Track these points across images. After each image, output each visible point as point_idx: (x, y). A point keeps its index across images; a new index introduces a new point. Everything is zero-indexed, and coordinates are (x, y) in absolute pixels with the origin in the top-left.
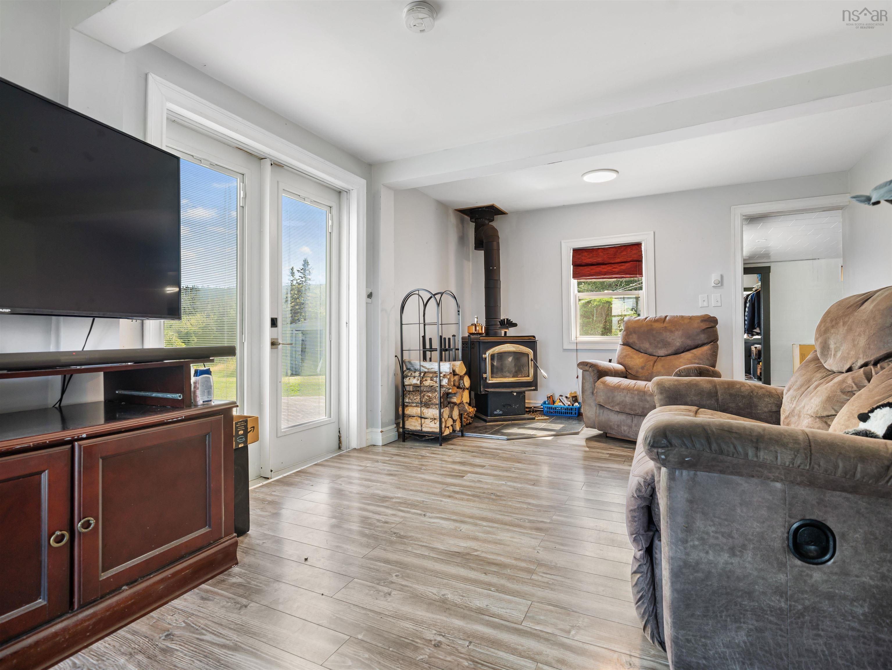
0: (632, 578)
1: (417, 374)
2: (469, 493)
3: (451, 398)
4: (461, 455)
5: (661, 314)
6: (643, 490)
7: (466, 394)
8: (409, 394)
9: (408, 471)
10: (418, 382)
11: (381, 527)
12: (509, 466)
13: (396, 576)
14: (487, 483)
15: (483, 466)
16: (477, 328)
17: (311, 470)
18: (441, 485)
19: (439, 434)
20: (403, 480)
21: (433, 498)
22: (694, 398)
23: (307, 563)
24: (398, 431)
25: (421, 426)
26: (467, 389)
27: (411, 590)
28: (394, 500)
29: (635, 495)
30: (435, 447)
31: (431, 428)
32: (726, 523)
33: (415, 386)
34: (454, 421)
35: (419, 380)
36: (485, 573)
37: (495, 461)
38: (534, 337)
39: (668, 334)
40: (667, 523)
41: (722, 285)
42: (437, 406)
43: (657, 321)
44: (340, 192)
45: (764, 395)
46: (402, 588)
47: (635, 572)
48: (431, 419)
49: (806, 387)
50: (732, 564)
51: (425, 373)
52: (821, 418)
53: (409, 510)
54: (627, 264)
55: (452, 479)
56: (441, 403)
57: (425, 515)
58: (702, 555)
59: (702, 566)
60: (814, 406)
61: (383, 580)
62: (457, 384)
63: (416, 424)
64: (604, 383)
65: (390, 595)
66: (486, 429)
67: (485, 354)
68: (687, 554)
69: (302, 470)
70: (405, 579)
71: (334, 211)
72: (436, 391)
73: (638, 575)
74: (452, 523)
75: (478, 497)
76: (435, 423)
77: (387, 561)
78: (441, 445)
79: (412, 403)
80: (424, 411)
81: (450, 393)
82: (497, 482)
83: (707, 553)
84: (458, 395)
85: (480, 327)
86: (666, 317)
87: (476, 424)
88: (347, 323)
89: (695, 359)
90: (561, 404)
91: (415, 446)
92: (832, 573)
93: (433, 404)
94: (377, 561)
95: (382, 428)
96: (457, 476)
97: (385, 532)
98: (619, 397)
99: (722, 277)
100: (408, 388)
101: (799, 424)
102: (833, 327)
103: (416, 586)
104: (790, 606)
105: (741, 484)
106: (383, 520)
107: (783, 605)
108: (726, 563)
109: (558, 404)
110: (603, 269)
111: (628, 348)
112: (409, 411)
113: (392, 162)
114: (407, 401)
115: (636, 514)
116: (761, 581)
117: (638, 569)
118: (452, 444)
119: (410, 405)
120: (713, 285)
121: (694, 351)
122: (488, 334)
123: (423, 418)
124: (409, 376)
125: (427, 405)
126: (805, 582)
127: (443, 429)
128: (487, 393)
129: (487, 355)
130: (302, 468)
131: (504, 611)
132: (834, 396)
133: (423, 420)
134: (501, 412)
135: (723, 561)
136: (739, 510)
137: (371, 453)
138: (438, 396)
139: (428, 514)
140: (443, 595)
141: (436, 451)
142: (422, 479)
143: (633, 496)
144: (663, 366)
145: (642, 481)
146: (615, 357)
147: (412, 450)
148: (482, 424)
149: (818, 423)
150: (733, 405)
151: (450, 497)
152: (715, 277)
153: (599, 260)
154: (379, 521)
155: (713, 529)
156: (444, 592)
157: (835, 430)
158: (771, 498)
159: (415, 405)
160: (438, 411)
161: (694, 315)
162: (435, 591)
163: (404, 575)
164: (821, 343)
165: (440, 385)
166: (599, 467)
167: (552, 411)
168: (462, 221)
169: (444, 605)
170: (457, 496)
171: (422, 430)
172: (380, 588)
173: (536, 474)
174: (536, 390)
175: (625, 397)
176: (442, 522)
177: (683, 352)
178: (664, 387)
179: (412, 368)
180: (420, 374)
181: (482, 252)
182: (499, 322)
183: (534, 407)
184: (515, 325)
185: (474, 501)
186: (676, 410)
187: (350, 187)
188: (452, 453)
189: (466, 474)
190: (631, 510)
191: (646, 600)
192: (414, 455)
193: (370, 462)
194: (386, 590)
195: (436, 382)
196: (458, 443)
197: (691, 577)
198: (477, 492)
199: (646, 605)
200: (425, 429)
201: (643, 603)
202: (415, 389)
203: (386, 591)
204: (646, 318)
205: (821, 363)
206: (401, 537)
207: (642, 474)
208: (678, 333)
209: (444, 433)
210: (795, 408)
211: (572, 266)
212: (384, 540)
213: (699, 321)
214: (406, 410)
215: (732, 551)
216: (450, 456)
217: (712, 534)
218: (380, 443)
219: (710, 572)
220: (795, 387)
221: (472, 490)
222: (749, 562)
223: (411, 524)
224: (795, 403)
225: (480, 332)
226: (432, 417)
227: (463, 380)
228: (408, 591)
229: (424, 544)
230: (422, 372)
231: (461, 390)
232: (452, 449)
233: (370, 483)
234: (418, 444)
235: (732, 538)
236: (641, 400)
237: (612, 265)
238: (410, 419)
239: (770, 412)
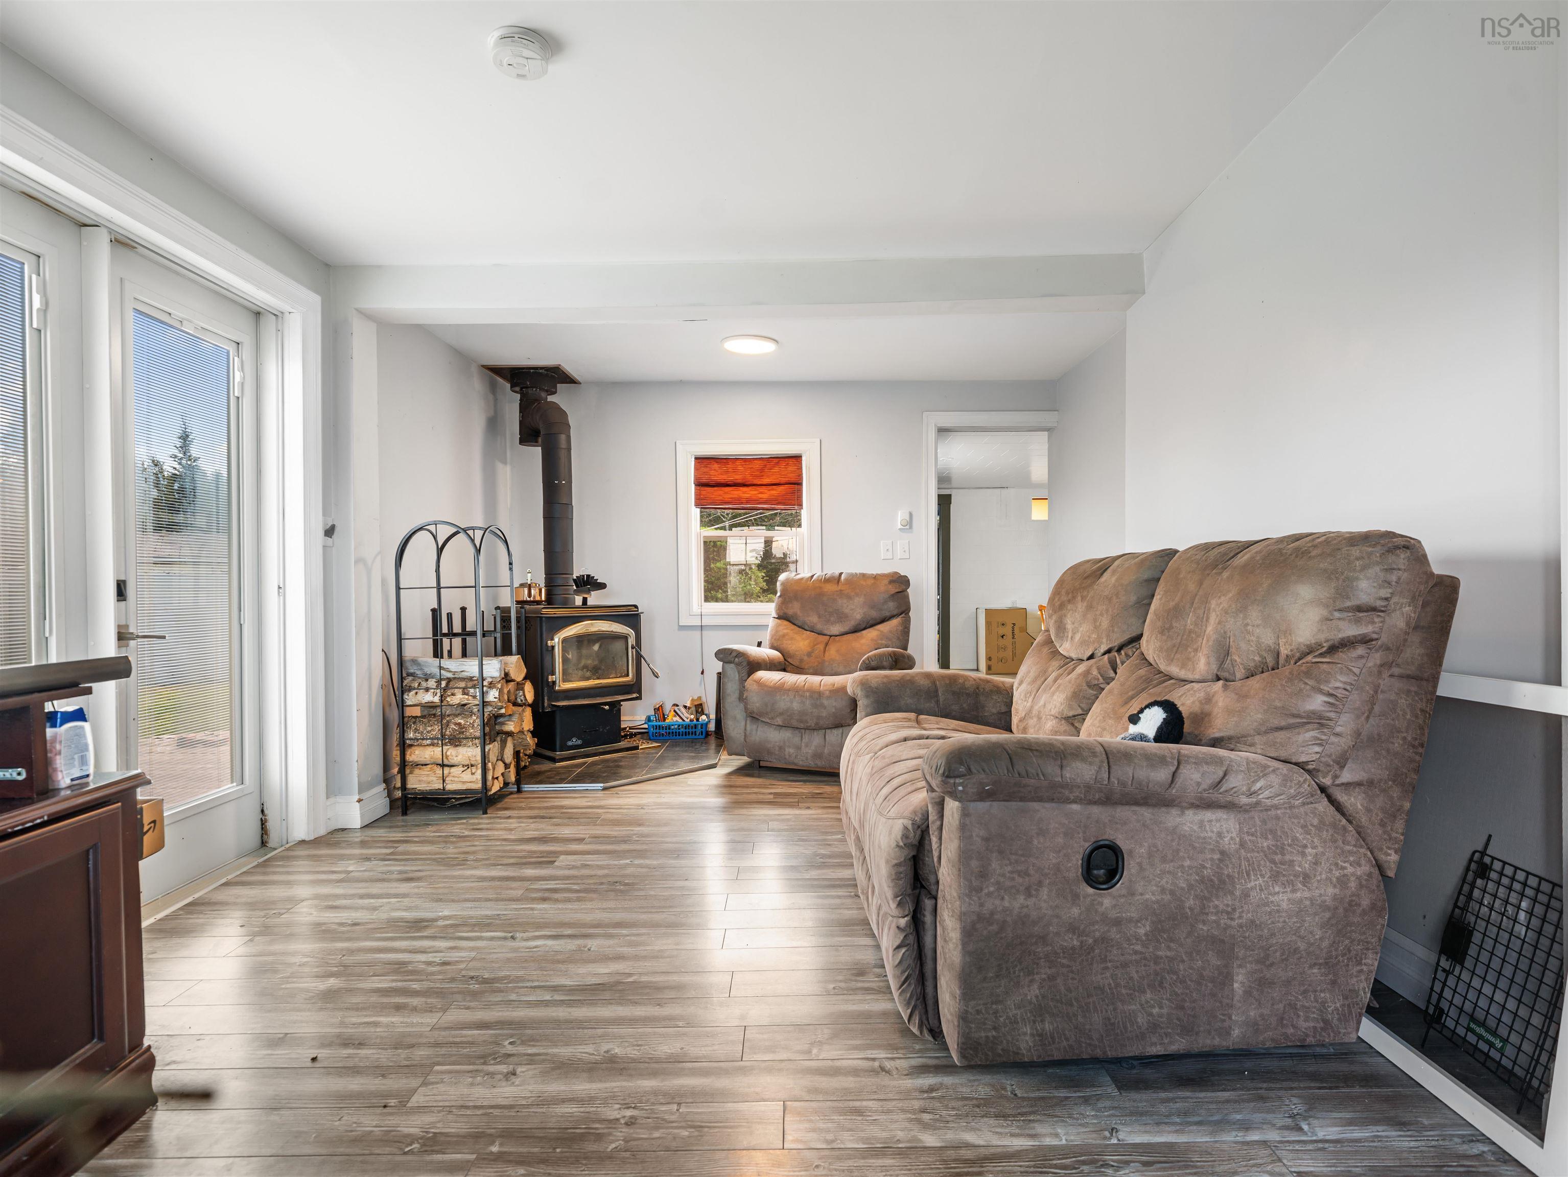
0: (893, 955)
1: (432, 683)
2: (575, 887)
3: (503, 724)
4: (533, 826)
5: (832, 570)
6: (912, 835)
7: (528, 713)
8: (414, 723)
9: (442, 868)
10: (437, 699)
11: (440, 973)
12: (624, 833)
13: (511, 1043)
14: (600, 867)
15: (581, 840)
16: (533, 592)
17: (221, 896)
18: (519, 884)
19: (481, 793)
20: (440, 885)
21: (515, 906)
22: (910, 701)
23: (317, 1065)
24: (389, 795)
25: (444, 781)
26: (529, 705)
27: (548, 1058)
28: (440, 923)
29: (901, 844)
30: (474, 818)
31: (464, 782)
32: (1023, 859)
33: (429, 707)
34: (507, 766)
35: (439, 694)
36: (659, 1005)
37: (598, 827)
38: (636, 606)
39: (845, 601)
40: (960, 870)
41: (911, 527)
42: (477, 741)
43: (828, 580)
44: (258, 314)
45: (991, 691)
46: (531, 1060)
47: (899, 947)
48: (463, 766)
49: (1043, 679)
50: (1027, 906)
51: (449, 680)
52: (1067, 719)
53: (478, 934)
54: (782, 488)
55: (533, 869)
56: (485, 735)
57: (513, 938)
58: (997, 902)
59: (996, 917)
60: (1058, 705)
61: (490, 1055)
62: (512, 698)
63: (431, 778)
64: (758, 682)
65: (514, 1074)
66: (559, 774)
67: (552, 639)
68: (982, 905)
69: (197, 899)
70: (530, 1045)
71: (247, 351)
72: (472, 713)
73: (903, 950)
74: (569, 941)
75: (594, 891)
76: (473, 774)
77: (483, 1025)
78: (485, 813)
79: (423, 739)
80: (448, 753)
81: (502, 716)
82: (616, 862)
83: (1003, 899)
84: (515, 718)
85: (538, 591)
86: (841, 574)
87: (537, 768)
88: (279, 588)
89: (881, 639)
90: (677, 718)
91: (434, 820)
92: (1120, 896)
93: (468, 738)
94: (462, 1029)
95: (360, 793)
96: (540, 863)
97: (453, 980)
98: (783, 703)
99: (911, 515)
100: (409, 712)
101: (1040, 728)
102: (1069, 601)
103: (555, 1050)
104: (1082, 942)
105: (1038, 811)
106: (437, 960)
107: (1075, 942)
108: (1022, 907)
109: (672, 719)
110: (744, 493)
111: (786, 623)
112: (415, 755)
113: (379, 267)
114: (411, 735)
115: (902, 869)
116: (1055, 920)
117: (902, 942)
118: (506, 809)
119: (418, 742)
120: (900, 526)
121: (880, 627)
122: (550, 601)
123: (448, 766)
124: (414, 689)
125: (455, 741)
126: (1096, 911)
127: (489, 783)
128: (555, 709)
129: (557, 640)
130: (197, 896)
131: (710, 1048)
132: (1080, 691)
133: (446, 770)
134: (579, 742)
135: (1018, 905)
136: (1035, 842)
137: (343, 845)
138: (478, 722)
139: (518, 935)
140: (607, 1052)
141: (479, 824)
142: (478, 878)
143: (898, 846)
144: (837, 651)
145: (909, 824)
146: (766, 637)
147: (430, 828)
148: (546, 766)
149: (1065, 726)
150: (955, 707)
151: (544, 900)
152: (901, 516)
153: (738, 478)
154: (429, 963)
155: (1009, 868)
156: (605, 1047)
157: (1089, 735)
158: (1066, 822)
159: (429, 742)
160: (479, 749)
161: (879, 572)
162: (590, 1049)
163: (523, 1038)
164: (1056, 622)
165: (484, 702)
166: (766, 815)
167: (663, 732)
168: (493, 388)
169: (615, 1065)
170: (556, 896)
171: (444, 789)
172: (491, 1068)
173: (674, 840)
174: (639, 698)
175: (792, 702)
176: (550, 942)
177: (865, 629)
178: (870, 687)
179: (419, 672)
180: (439, 682)
181: (539, 450)
182: (574, 580)
183: (630, 728)
184: (602, 586)
185: (591, 900)
186: (893, 720)
187: (286, 307)
188: (513, 824)
189: (558, 857)
190: (896, 865)
191: (913, 981)
192: (440, 836)
193: (352, 862)
194: (503, 1068)
195: (475, 697)
196: (515, 805)
197: (985, 932)
198: (589, 884)
199: (913, 986)
200: (450, 787)
201: (909, 984)
202: (426, 713)
203: (505, 1071)
204: (812, 576)
205: (1055, 647)
206: (485, 981)
207: (907, 814)
208: (859, 600)
209: (490, 790)
210: (1032, 707)
211: (693, 486)
212: (459, 993)
213: (886, 581)
214: (408, 752)
215: (1028, 893)
216: (511, 830)
217: (1008, 875)
218: (357, 823)
219: (1005, 922)
220: (1028, 680)
221: (579, 882)
222: (1045, 901)
223: (495, 956)
224: (1030, 700)
225: (538, 598)
226: (467, 763)
227: (523, 689)
228: (544, 1060)
229: (536, 984)
230: (444, 679)
231: (520, 709)
232: (509, 817)
233: (372, 901)
234: (436, 817)
235: (1029, 875)
236: (815, 706)
237: (758, 488)
238: (417, 771)
239: (999, 713)
